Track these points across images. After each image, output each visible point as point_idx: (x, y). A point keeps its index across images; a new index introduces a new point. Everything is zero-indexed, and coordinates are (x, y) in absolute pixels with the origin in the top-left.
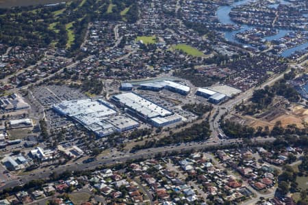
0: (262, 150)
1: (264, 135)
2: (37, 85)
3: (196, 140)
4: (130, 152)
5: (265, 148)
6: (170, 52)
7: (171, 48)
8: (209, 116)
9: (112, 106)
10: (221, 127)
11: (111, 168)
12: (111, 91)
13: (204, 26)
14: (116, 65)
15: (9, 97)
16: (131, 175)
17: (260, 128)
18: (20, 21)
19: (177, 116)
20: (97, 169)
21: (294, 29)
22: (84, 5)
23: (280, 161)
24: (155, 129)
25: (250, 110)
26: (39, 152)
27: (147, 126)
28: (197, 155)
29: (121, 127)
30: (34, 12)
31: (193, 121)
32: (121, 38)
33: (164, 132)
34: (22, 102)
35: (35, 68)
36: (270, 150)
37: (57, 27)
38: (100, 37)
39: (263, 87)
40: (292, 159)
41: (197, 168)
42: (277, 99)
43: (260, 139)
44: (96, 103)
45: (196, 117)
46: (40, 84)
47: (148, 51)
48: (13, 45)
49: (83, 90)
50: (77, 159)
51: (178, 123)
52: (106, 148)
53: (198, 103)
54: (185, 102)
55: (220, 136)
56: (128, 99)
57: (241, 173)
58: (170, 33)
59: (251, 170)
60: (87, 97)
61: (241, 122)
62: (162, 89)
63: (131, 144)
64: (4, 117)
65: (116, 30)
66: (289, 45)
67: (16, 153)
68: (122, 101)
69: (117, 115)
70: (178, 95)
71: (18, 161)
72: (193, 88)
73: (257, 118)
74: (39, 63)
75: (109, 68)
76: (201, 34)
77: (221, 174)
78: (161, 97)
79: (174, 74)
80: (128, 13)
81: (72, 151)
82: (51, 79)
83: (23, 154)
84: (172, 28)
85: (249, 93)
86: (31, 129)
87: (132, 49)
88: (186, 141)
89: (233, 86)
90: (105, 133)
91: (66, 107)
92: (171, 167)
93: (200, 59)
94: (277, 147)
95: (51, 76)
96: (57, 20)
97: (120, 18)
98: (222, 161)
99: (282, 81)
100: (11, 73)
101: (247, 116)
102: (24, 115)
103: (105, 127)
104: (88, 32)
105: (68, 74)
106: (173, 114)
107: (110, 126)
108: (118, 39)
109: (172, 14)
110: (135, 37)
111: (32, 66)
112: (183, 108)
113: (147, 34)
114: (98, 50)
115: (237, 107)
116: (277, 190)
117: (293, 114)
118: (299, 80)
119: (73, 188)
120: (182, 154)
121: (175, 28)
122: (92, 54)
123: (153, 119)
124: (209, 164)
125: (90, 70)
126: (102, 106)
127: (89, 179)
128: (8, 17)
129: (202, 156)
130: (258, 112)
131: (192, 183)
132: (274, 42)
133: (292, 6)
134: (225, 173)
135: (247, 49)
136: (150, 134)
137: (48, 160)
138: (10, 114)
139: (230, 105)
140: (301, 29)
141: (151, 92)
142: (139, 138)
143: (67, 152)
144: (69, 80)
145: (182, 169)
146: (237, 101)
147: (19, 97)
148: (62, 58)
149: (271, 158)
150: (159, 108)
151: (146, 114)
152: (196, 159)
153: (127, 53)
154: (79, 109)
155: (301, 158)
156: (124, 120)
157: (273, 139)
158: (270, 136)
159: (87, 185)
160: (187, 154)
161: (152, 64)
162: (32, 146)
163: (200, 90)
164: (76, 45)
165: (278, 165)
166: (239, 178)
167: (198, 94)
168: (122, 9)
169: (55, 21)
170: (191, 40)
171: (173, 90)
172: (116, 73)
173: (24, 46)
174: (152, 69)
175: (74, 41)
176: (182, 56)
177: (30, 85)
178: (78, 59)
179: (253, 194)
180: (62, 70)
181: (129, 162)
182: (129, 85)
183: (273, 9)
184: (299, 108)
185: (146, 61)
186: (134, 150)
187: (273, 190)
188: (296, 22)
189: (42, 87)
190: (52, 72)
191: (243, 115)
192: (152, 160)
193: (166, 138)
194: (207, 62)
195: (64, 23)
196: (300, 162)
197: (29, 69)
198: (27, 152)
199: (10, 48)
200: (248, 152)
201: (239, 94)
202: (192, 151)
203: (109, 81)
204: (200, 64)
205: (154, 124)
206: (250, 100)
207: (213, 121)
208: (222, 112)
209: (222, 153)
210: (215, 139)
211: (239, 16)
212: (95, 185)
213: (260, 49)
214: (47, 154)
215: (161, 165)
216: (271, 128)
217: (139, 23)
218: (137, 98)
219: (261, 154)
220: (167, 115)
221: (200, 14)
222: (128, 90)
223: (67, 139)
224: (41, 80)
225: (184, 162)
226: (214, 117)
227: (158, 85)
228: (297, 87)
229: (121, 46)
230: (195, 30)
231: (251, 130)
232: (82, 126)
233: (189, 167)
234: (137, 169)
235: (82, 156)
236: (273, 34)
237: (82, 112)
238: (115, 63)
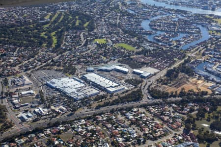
0: (174, 105)
1: (175, 96)
2: (36, 70)
3: (135, 101)
4: (95, 109)
5: (175, 104)
6: (115, 48)
7: (115, 46)
8: (141, 86)
9: (82, 81)
10: (149, 92)
11: (84, 119)
12: (81, 72)
13: (135, 32)
14: (83, 57)
15: (20, 77)
16: (97, 122)
17: (172, 93)
18: (23, 32)
19: (122, 87)
20: (76, 120)
21: (188, 33)
22: (61, 21)
23: (185, 112)
24: (109, 95)
25: (166, 82)
26: (40, 110)
27: (105, 93)
28: (135, 110)
29: (89, 94)
30: (31, 26)
31: (132, 89)
32: (85, 40)
33: (115, 97)
34: (27, 80)
35: (35, 59)
36: (179, 105)
37: (46, 35)
38: (72, 40)
39: (172, 68)
40: (192, 110)
41: (136, 117)
42: (181, 75)
43: (173, 99)
44: (73, 80)
45: (134, 87)
46: (38, 69)
47: (102, 48)
48: (20, 46)
49: (64, 72)
50: (63, 114)
51: (122, 91)
52: (80, 107)
53: (134, 78)
54: (127, 78)
55: (148, 98)
56: (93, 77)
57: (162, 120)
58: (114, 37)
59: (168, 118)
60: (67, 76)
61: (161, 89)
62: (112, 70)
63: (95, 104)
64: (17, 90)
65: (82, 36)
66: (186, 42)
67: (26, 111)
68: (89, 78)
69: (85, 87)
70: (122, 74)
71: (27, 116)
72: (131, 69)
73: (170, 86)
74: (36, 56)
75: (79, 59)
76: (133, 37)
77: (151, 120)
78: (111, 75)
79: (119, 61)
80: (88, 25)
81: (60, 109)
82: (44, 66)
83: (30, 111)
84: (115, 33)
85: (165, 72)
86: (34, 96)
87: (92, 47)
88: (128, 102)
89: (155, 68)
90: (79, 98)
91: (54, 83)
92: (120, 117)
93: (133, 52)
94: (183, 103)
95: (44, 64)
96: (46, 31)
97: (84, 28)
98: (150, 113)
99: (183, 64)
100: (20, 63)
101: (164, 86)
102: (29, 88)
103: (79, 94)
104: (65, 37)
105: (54, 63)
106: (119, 85)
107: (82, 93)
108: (83, 41)
109: (115, 25)
110: (94, 39)
111: (33, 59)
112: (126, 81)
113: (101, 38)
114: (72, 48)
115: (157, 80)
116: (184, 129)
117: (191, 83)
118: (193, 63)
119: (62, 131)
120: (126, 109)
121: (117, 33)
122: (68, 50)
123: (108, 89)
124: (143, 115)
125: (68, 60)
126: (76, 81)
127: (71, 126)
128: (16, 29)
129: (138, 110)
130: (170, 83)
131: (133, 126)
132: (177, 41)
133: (186, 19)
134: (153, 120)
135: (161, 45)
136: (106, 98)
137: (46, 115)
138: (21, 88)
139: (153, 79)
140: (192, 33)
141: (105, 73)
142: (100, 100)
143: (57, 110)
144: (55, 67)
145: (127, 118)
146: (158, 77)
147: (25, 78)
148: (50, 53)
149: (180, 110)
150: (111, 82)
151: (103, 86)
152: (135, 112)
153: (89, 49)
154: (62, 84)
155: (197, 110)
156: (90, 90)
157: (180, 99)
158: (178, 97)
159: (70, 130)
160: (130, 109)
161: (105, 56)
162: (35, 107)
163: (135, 70)
164: (58, 45)
165: (184, 114)
166: (161, 122)
167: (134, 73)
168: (85, 23)
169: (45, 31)
170: (128, 41)
171: (118, 71)
172: (83, 62)
173: (27, 46)
174: (105, 58)
175: (57, 43)
176: (122, 50)
177: (31, 70)
178: (60, 54)
179: (170, 132)
180: (50, 60)
181: (95, 115)
182: (92, 69)
183: (175, 21)
184: (194, 80)
185: (101, 54)
186: (98, 107)
187: (182, 129)
188: (189, 29)
189: (39, 71)
190: (45, 62)
191: (162, 85)
192: (109, 113)
193: (116, 100)
194: (138, 53)
195: (50, 32)
196: (197, 112)
197: (30, 60)
198: (32, 110)
199: (18, 48)
200: (166, 107)
201: (158, 72)
202: (133, 107)
203: (80, 66)
204: (134, 55)
205: (108, 92)
206: (165, 76)
207: (144, 89)
208: (149, 83)
209: (151, 108)
210: (144, 101)
211: (155, 26)
212: (75, 129)
213: (169, 45)
214: (45, 111)
215: (114, 116)
216: (178, 92)
217: (95, 31)
218: (97, 76)
219: (173, 108)
220: (116, 86)
221: (132, 25)
222: (92, 71)
223: (57, 102)
224: (39, 67)
225: (128, 114)
226: (144, 87)
227: (110, 68)
228: (192, 67)
229: (86, 45)
230: (129, 34)
231: (167, 94)
232: (65, 94)
233: (131, 117)
234: (100, 119)
235: (66, 112)
236: (176, 36)
237: (64, 85)
238: (82, 56)
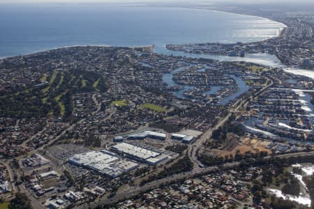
0: (233, 171)
1: (230, 161)
2: (50, 146)
3: (184, 171)
4: (140, 185)
5: (234, 170)
6: (140, 110)
7: (139, 107)
8: (187, 152)
9: (114, 154)
10: (199, 159)
11: (131, 199)
12: (107, 143)
13: (158, 89)
14: (105, 124)
15: (32, 157)
16: (147, 202)
17: (227, 157)
18: (19, 99)
19: (164, 156)
20: (120, 201)
21: (222, 85)
22: (63, 83)
23: (249, 178)
24: (152, 167)
25: (214, 144)
26: (71, 194)
27: (146, 166)
28: (189, 181)
29: (126, 168)
30: (27, 91)
31: (177, 158)
32: (100, 104)
33: (159, 169)
34: (44, 159)
35: (43, 133)
36: (238, 171)
37: (48, 101)
38: (84, 105)
39: (217, 127)
40: (255, 175)
41: (193, 191)
42: (229, 135)
43: (230, 165)
44: (101, 153)
45: (178, 154)
46: (52, 145)
47: (124, 111)
48: (20, 118)
49: (86, 145)
51: (167, 161)
52: (121, 185)
53: (176, 144)
54: (166, 145)
55: (200, 166)
56: (124, 147)
57: (224, 190)
58: (135, 97)
59: (231, 187)
60: (92, 150)
61: (211, 154)
62: (145, 137)
63: (138, 180)
64: (34, 172)
65: (94, 99)
66: (223, 96)
67: (54, 198)
68: (120, 149)
69: (119, 160)
70: (159, 141)
71: (57, 203)
72: (168, 134)
73: (221, 149)
74: (45, 129)
75: (100, 127)
76: (158, 94)
77: (211, 192)
78: (146, 143)
79: (150, 126)
80: (99, 85)
81: (96, 191)
82: (59, 139)
83: (60, 197)
84: (135, 92)
85: (209, 133)
86: (58, 178)
87: (111, 110)
88: (177, 173)
89: (195, 129)
90: (116, 174)
91: (79, 159)
92: (173, 192)
93: (164, 113)
94: (243, 168)
95: (58, 137)
96: (47, 96)
97: (93, 90)
98: (208, 184)
99: (228, 122)
100: (26, 139)
101: (214, 150)
102: (49, 168)
103: (114, 170)
104: (74, 102)
105: (70, 135)
106: (161, 154)
107: (117, 169)
109: (131, 82)
110: (111, 102)
111: (40, 132)
112: (166, 149)
113: (119, 99)
114: (87, 115)
115: (204, 144)
116: (253, 198)
117: (245, 144)
118: (239, 120)
120: (178, 182)
121: (137, 92)
122: (84, 117)
123: (148, 160)
124: (200, 187)
125: (86, 130)
126: (106, 155)
128: (9, 97)
129: (193, 182)
130: (220, 146)
131: (193, 202)
132: (212, 96)
133: (215, 69)
134: (214, 191)
135: (195, 102)
136: (149, 171)
137: (81, 199)
138: (38, 169)
139: (199, 143)
140: (227, 85)
141: (138, 141)
142: (143, 175)
143: (93, 192)
145: (182, 192)
146: (203, 140)
147: (39, 156)
148: (61, 123)
149: (241, 177)
150: (149, 152)
151: (141, 157)
152: (190, 184)
153: (109, 115)
154: (90, 159)
155: (261, 174)
156: (127, 163)
157: (237, 163)
158: (235, 161)
160: (182, 182)
161: (130, 120)
162: (64, 191)
163: (174, 135)
164: (68, 112)
165: (248, 181)
166: (224, 193)
167: (173, 138)
168: (93, 83)
169: (45, 97)
170: (153, 100)
171: (153, 137)
172: (107, 130)
173: (29, 117)
174: (132, 124)
175: (65, 110)
176: (150, 112)
177: (44, 146)
178: (73, 123)
179: (238, 203)
180: (64, 132)
181: (142, 193)
182: (120, 137)
183: (203, 72)
184: (247, 139)
185: (126, 119)
186: (143, 184)
187: (251, 198)
188: (221, 80)
189: (53, 147)
190: (58, 135)
191: (211, 148)
192: (158, 189)
194: (170, 114)
195: (53, 97)
196: (261, 177)
197: (39, 134)
198: (62, 195)
199: (18, 121)
200: (224, 175)
201: (202, 135)
202: (185, 179)
203: (103, 136)
204: (166, 117)
205: (150, 164)
206: (212, 137)
207: (191, 156)
208: (195, 149)
209: (207, 177)
210: (197, 168)
211: (180, 80)
213: (204, 101)
214: (78, 195)
215: (167, 192)
216: (234, 155)
217: (109, 91)
218: (131, 146)
219: (233, 174)
220: (157, 156)
221: (151, 80)
222: (121, 141)
223: (89, 182)
224: (52, 141)
225: (182, 188)
226: (191, 153)
227: (142, 135)
228: (240, 125)
229: (103, 109)
230: (152, 92)
231: (221, 159)
232: (97, 171)
233: (187, 191)
234: (150, 198)
235: (105, 194)
236: (209, 90)
237: (92, 161)
238: (103, 122)
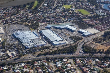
0: (97, 60)
1: (101, 53)
2: (12, 24)
3: (69, 53)
4: (37, 56)
5: (99, 59)
6: (75, 12)
8: (79, 42)
9: (38, 35)
10: (83, 48)
11: (25, 63)
12: (41, 28)
14: (49, 17)
16: (32, 67)
20: (19, 63)
23: (104, 66)
25: (99, 41)
27: (49, 45)
28: (65, 60)
29: (38, 44)
31: (71, 44)
34: (2, 31)
36: (101, 60)
38: (48, 5)
41: (63, 66)
43: (99, 55)
44: (32, 33)
45: (74, 42)
46: (13, 24)
47: (66, 11)
49: (30, 27)
50: (12, 57)
52: (27, 53)
53: (77, 36)
54: (72, 35)
55: (80, 52)
58: (79, 4)
59: (88, 69)
60: (30, 30)
62: (63, 28)
65: (56, 2)
68: (43, 33)
69: (38, 39)
70: (70, 32)
73: (101, 44)
74: (17, 15)
75: (45, 18)
76: (93, 5)
77: (73, 70)
78: (62, 32)
79: (72, 22)
81: (12, 54)
84: (81, 2)
85: (103, 33)
87: (59, 11)
88: (63, 53)
89: (97, 29)
90: (29, 47)
91: (18, 34)
92: (52, 64)
93: (87, 16)
94: (105, 59)
98: (76, 63)
101: (98, 44)
103: (30, 44)
106: (63, 40)
107: (33, 44)
108: (55, 6)
111: (14, 16)
112: (69, 38)
113: (69, 4)
114: (44, 11)
115: (94, 39)
119: (4, 71)
120: (59, 59)
122: (41, 12)
123: (53, 42)
124: (69, 65)
125: (37, 19)
127: (13, 67)
129: (68, 61)
130: (103, 42)
131: (58, 72)
134: (75, 69)
136: (49, 49)
139: (91, 38)
141: (58, 30)
142: (43, 50)
143: (10, 55)
144: (26, 23)
145: (56, 66)
146: (95, 36)
147: (2, 29)
148: (28, 13)
149: (100, 64)
151: (51, 40)
152: (65, 62)
153: (56, 12)
154: (23, 35)
159: (11, 70)
160: (61, 59)
161: (64, 17)
163: (81, 30)
164: (36, 8)
165: (102, 68)
167: (79, 32)
170: (87, 7)
171: (68, 29)
172: (47, 21)
173: (14, 7)
174: (64, 19)
175: (36, 6)
176: (80, 14)
177: (9, 24)
178: (34, 14)
180: (25, 18)
182: (50, 26)
185: (62, 16)
186: (39, 56)
190: (21, 19)
191: (96, 43)
192: (45, 61)
193: (55, 51)
197: (12, 17)
199: (8, 8)
200: (91, 61)
201: (98, 33)
203: (43, 24)
204: (86, 18)
205: (53, 44)
206: (102, 36)
207: (80, 44)
208: (86, 41)
209: (78, 60)
212: (14, 70)
214: (0, 54)
215: (48, 63)
219: (96, 62)
220: (60, 41)
222: (49, 28)
224: (15, 22)
225: (58, 63)
230: (91, 3)
231: (96, 50)
232: (21, 43)
233: (59, 65)
234: (36, 64)
235: (15, 56)
237: (24, 37)
